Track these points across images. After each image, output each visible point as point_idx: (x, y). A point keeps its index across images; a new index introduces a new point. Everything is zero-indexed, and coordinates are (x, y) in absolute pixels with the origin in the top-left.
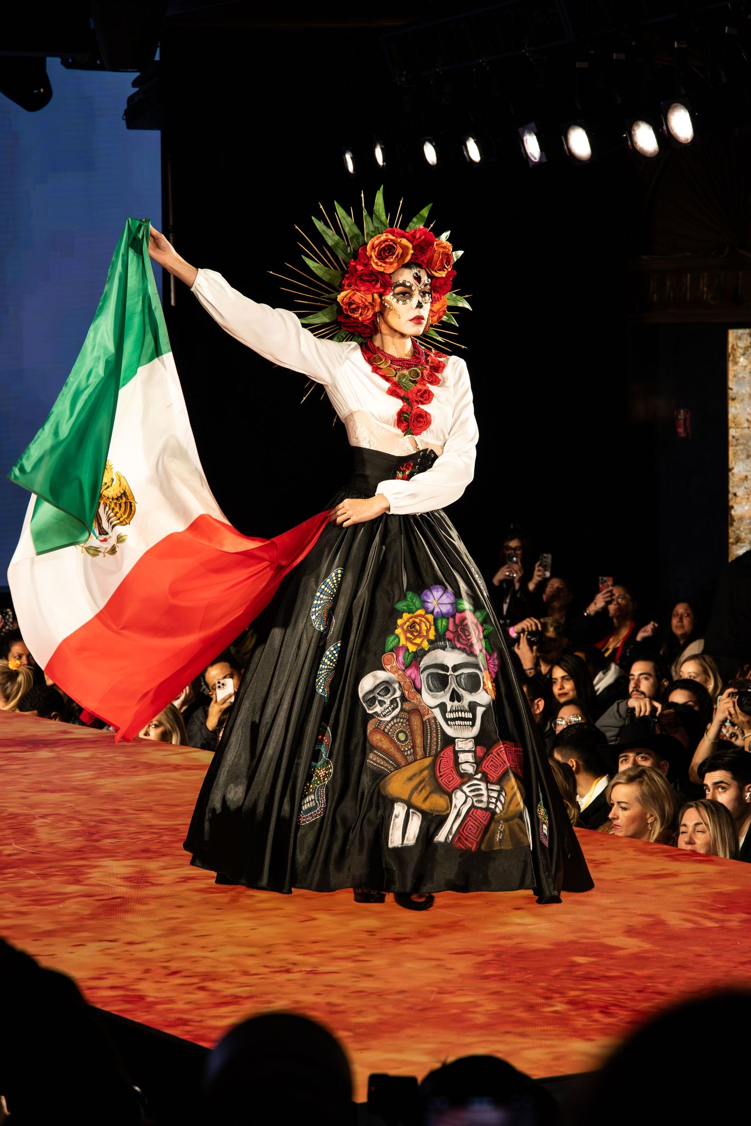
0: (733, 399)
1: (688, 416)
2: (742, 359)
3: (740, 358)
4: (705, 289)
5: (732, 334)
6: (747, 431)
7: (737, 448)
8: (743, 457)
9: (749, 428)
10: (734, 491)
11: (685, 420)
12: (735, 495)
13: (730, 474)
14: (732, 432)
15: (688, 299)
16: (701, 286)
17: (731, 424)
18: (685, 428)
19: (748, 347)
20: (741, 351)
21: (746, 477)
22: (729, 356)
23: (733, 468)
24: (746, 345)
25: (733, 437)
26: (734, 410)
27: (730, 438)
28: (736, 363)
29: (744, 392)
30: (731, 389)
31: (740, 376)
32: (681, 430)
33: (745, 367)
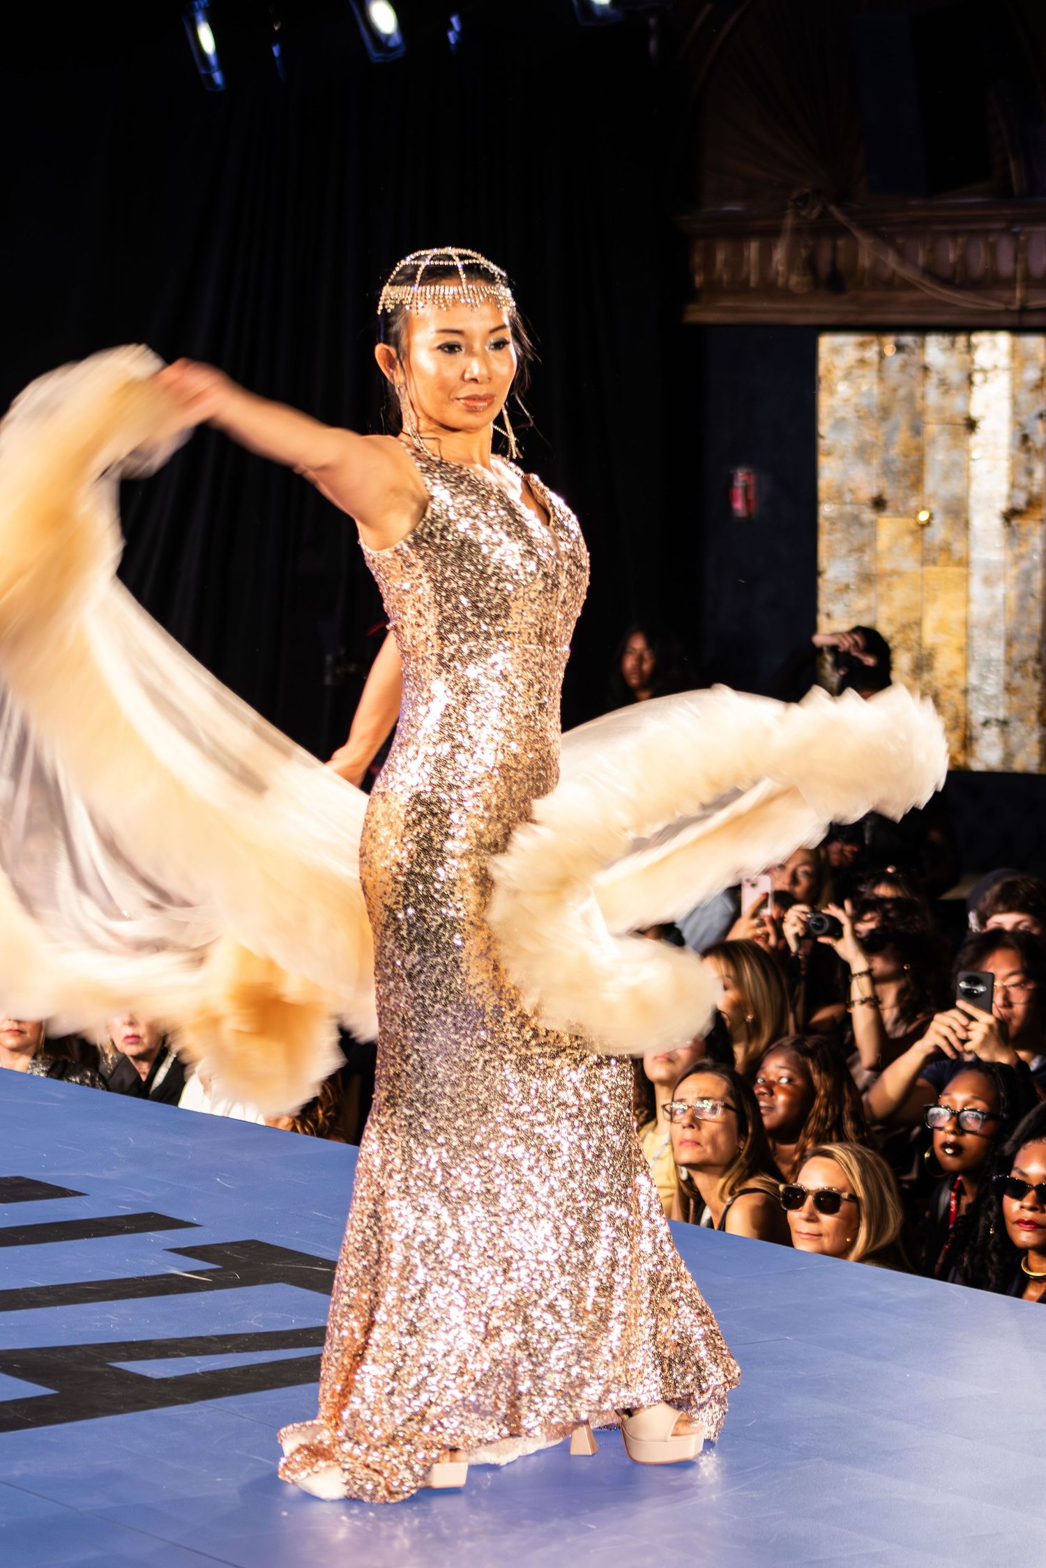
0: (829, 454)
1: (752, 482)
2: (843, 388)
3: (836, 385)
4: (781, 268)
5: (826, 343)
6: (848, 509)
7: (833, 538)
8: (843, 551)
9: (851, 503)
10: (825, 611)
11: (746, 490)
12: (829, 615)
13: (820, 582)
14: (826, 510)
15: (752, 284)
16: (774, 265)
17: (822, 494)
18: (747, 502)
19: (852, 367)
20: (839, 373)
21: (847, 587)
22: (820, 381)
23: (824, 572)
24: (849, 365)
25: (827, 519)
26: (829, 472)
27: (822, 521)
28: (832, 392)
29: (844, 443)
30: (822, 437)
31: (839, 414)
32: (739, 506)
33: (846, 400)
